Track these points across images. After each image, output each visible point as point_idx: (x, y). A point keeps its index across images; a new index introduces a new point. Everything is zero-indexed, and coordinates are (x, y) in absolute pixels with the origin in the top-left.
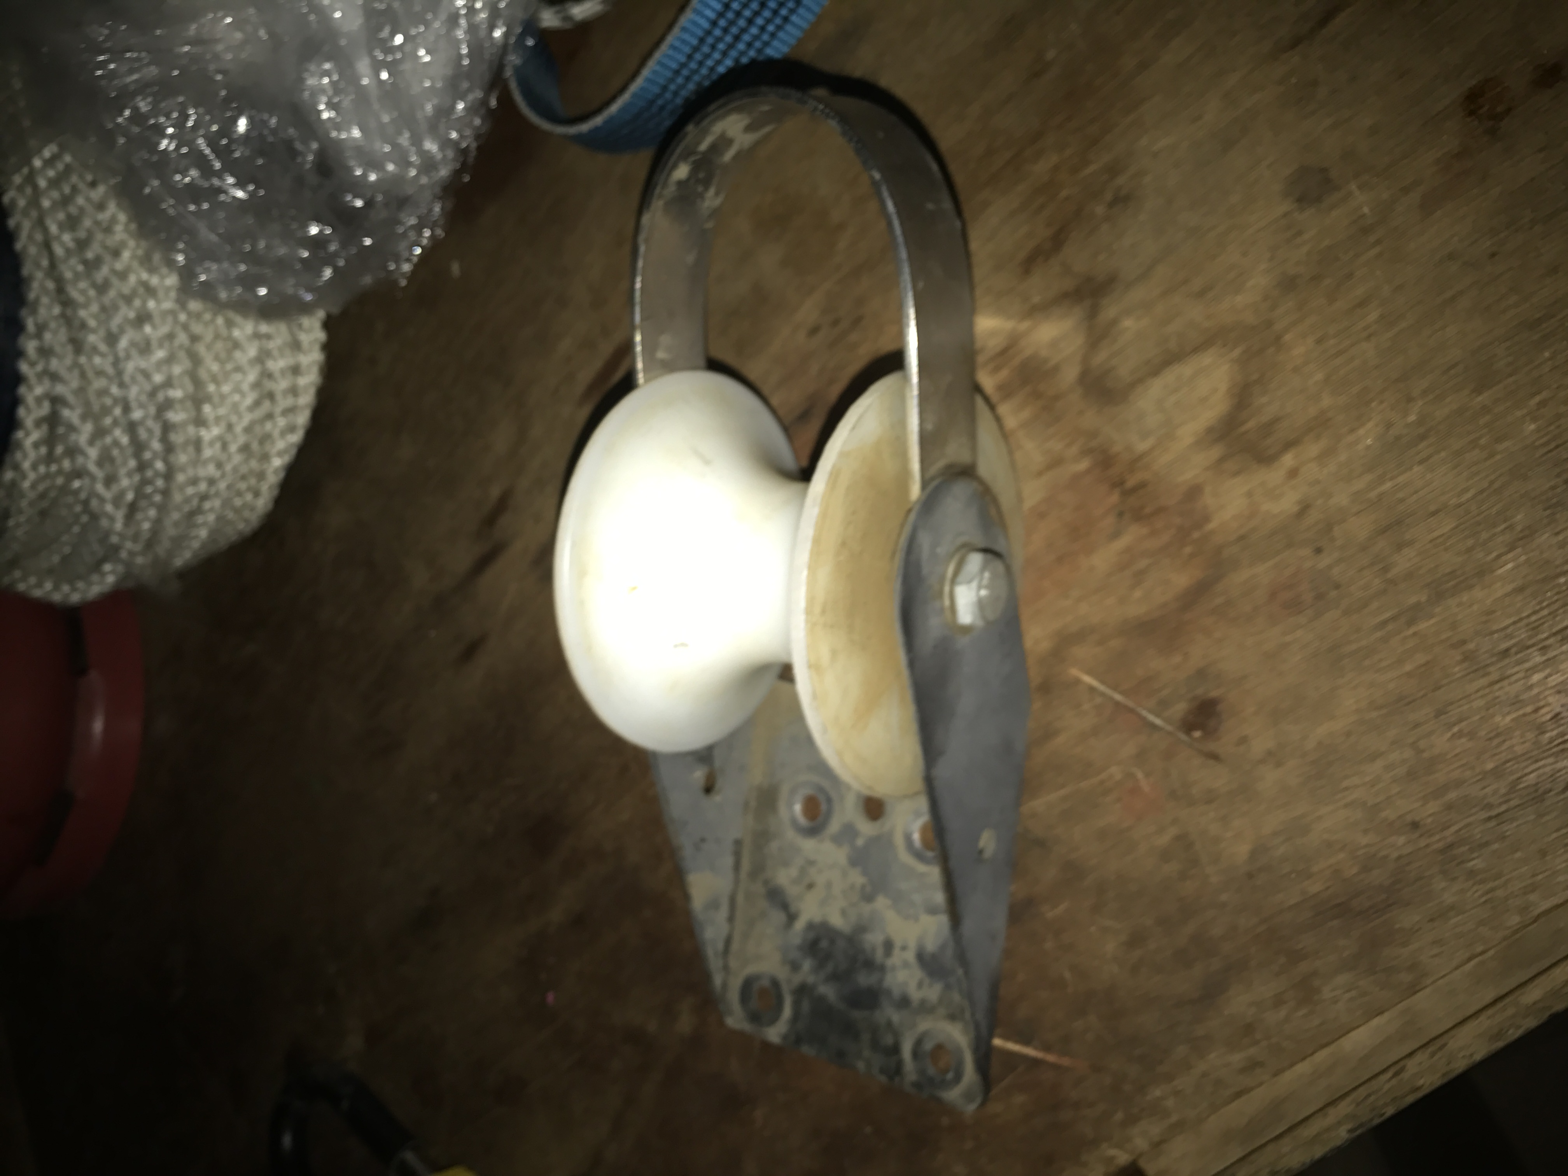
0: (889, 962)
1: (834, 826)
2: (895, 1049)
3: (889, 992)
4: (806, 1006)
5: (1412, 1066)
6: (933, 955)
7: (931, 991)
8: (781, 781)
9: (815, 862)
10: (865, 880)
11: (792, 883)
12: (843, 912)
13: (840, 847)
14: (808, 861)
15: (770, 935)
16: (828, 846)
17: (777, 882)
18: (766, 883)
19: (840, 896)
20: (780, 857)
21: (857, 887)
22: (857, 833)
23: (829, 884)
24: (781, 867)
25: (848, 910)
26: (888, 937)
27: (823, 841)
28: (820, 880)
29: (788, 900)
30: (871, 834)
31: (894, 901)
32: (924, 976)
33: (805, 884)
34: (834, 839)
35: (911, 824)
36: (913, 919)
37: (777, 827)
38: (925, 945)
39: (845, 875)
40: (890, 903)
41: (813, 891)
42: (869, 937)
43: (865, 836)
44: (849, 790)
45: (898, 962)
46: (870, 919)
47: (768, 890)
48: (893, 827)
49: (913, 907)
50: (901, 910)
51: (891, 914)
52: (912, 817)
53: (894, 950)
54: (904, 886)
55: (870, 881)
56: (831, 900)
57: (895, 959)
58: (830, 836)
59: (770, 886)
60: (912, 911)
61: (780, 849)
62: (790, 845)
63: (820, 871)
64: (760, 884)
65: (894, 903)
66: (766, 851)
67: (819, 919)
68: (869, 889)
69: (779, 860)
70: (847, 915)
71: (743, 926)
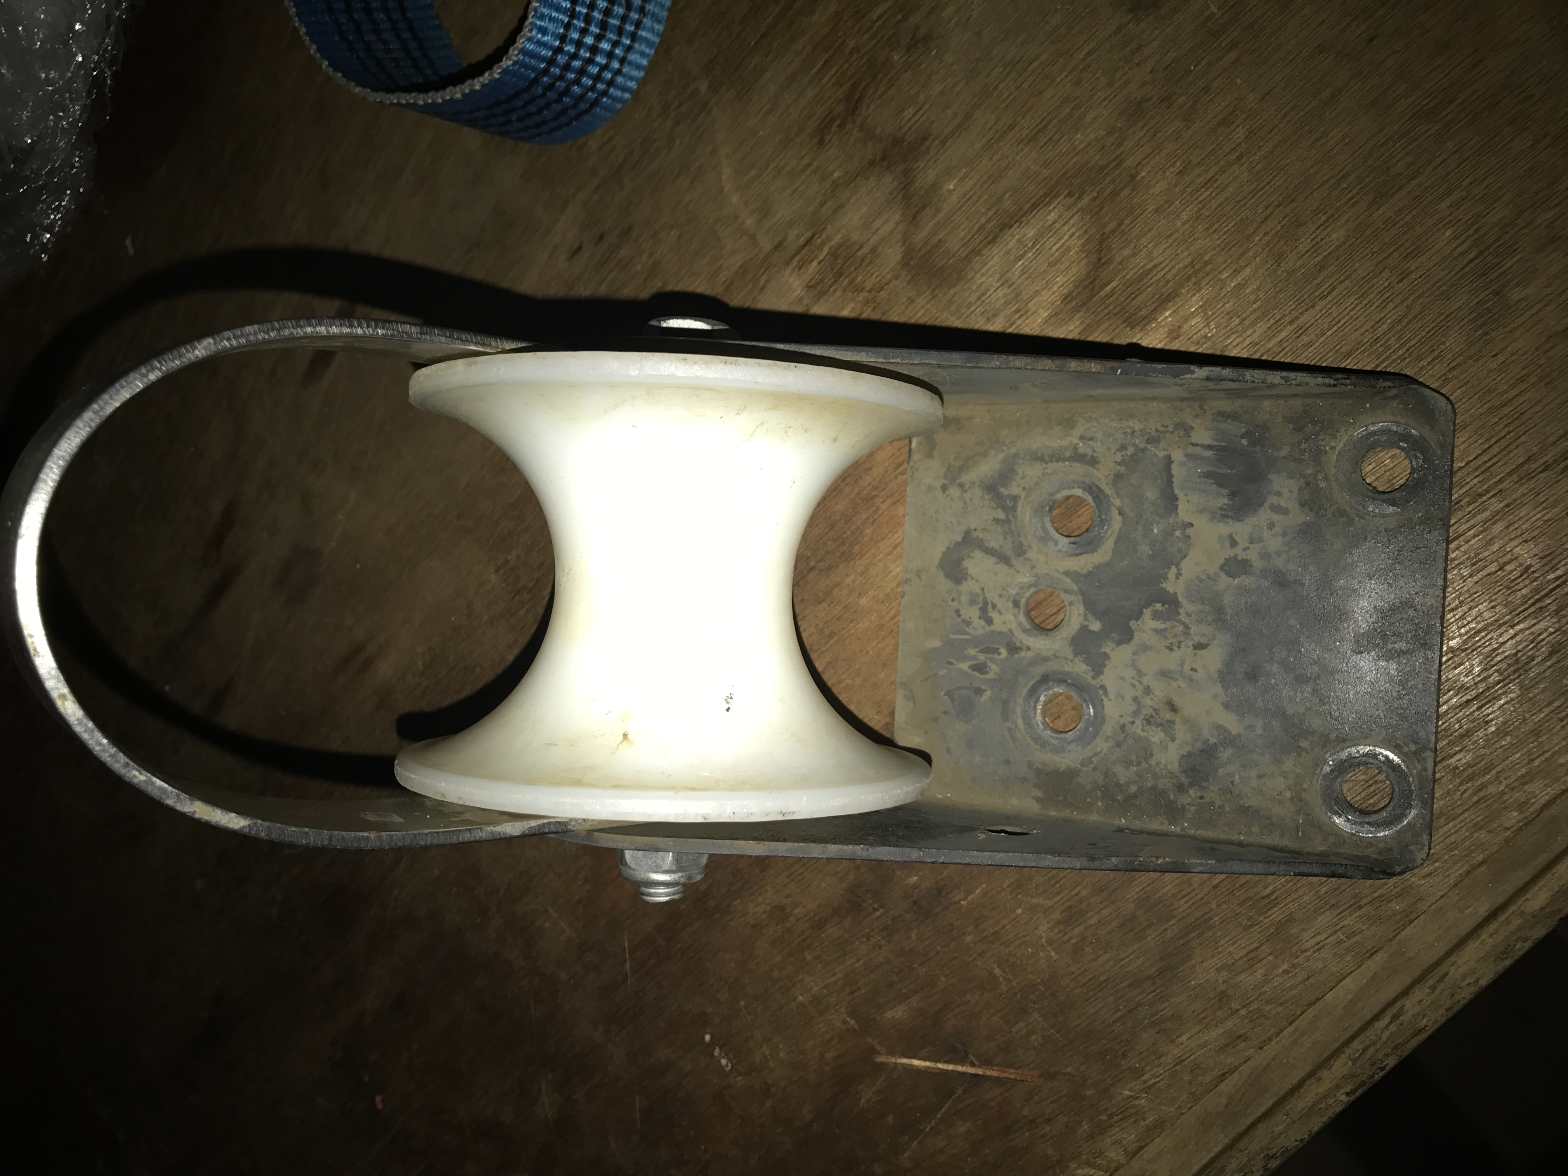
0: (1259, 565)
1: (1080, 669)
6: (1233, 494)
7: (1285, 491)
8: (1030, 765)
9: (1135, 699)
10: (1147, 613)
11: (1173, 739)
12: (1199, 646)
13: (1107, 657)
14: (1136, 713)
15: (1260, 777)
16: (1108, 678)
17: (1175, 767)
18: (1181, 788)
19: (1177, 654)
20: (1139, 764)
21: (1159, 625)
22: (1084, 630)
23: (1165, 674)
24: (1153, 762)
25: (1197, 639)
26: (1222, 568)
27: (1103, 687)
28: (1160, 689)
29: (1199, 745)
30: (1082, 609)
31: (1169, 564)
32: (1267, 504)
33: (1169, 716)
34: (1098, 670)
35: (1060, 547)
36: (1189, 531)
37: (1095, 769)
38: (1221, 509)
39: (1145, 648)
40: (1174, 569)
41: (1178, 702)
42: (1227, 599)
43: (1086, 619)
44: (1029, 649)
45: (1255, 549)
46: (1202, 600)
47: (1191, 785)
48: (1067, 574)
49: (1171, 534)
50: (1180, 551)
51: (1189, 568)
52: (1051, 544)
53: (1239, 558)
54: (1145, 550)
55: (1147, 606)
56: (1187, 668)
57: (1253, 555)
58: (1094, 678)
59: (1185, 781)
60: (1178, 533)
61: (1128, 764)
62: (1119, 745)
63: (1148, 690)
64: (1184, 800)
65: (1172, 563)
66: (1133, 789)
67: (1218, 689)
68: (1158, 606)
69: (1144, 765)
70: (1204, 641)
71: (1255, 829)
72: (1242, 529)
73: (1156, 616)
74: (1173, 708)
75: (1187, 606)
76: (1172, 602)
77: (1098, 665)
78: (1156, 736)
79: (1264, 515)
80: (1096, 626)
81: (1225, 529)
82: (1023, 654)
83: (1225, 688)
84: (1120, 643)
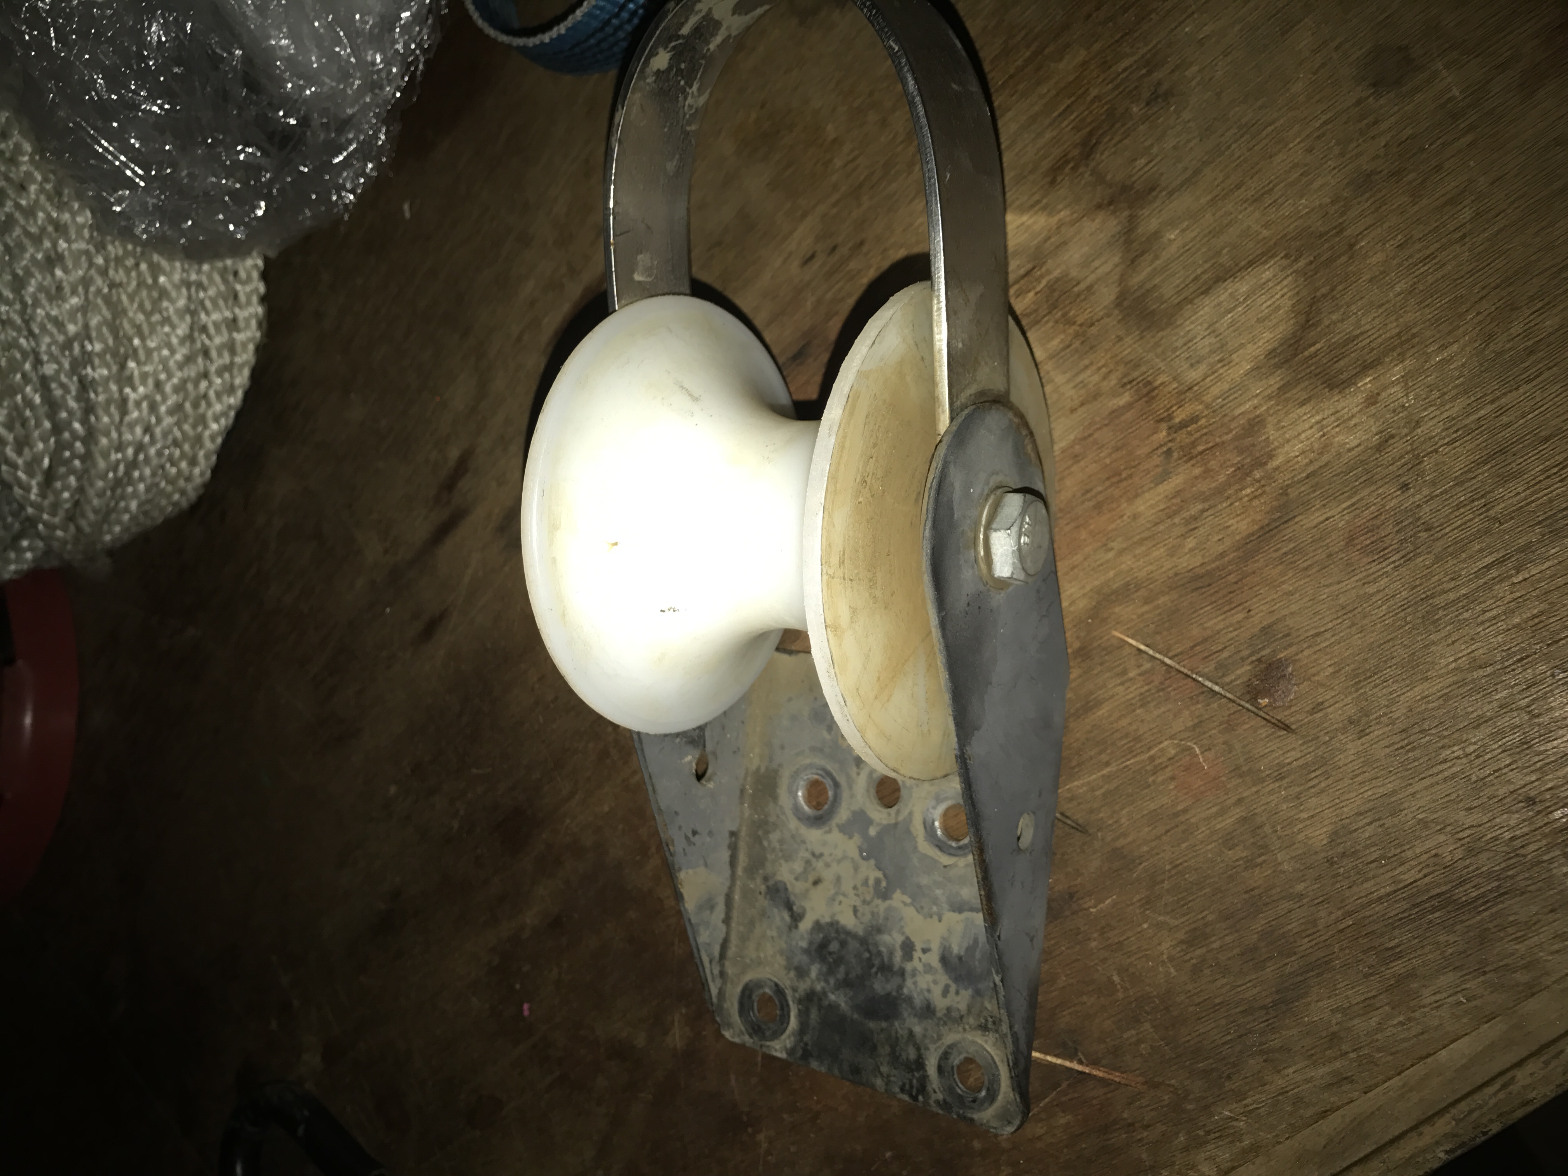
0: (909, 967)
1: (843, 814)
2: (919, 1064)
3: (909, 1000)
4: (814, 1015)
5: (1522, 1077)
6: (960, 958)
7: (958, 998)
8: (780, 765)
9: (821, 855)
10: (879, 874)
11: (796, 879)
12: (855, 911)
13: (851, 837)
14: (813, 854)
15: (772, 937)
16: (836, 836)
17: (778, 878)
18: (766, 879)
19: (852, 893)
20: (781, 850)
21: (871, 882)
22: (870, 822)
23: (838, 879)
24: (782, 862)
25: (860, 909)
26: (908, 938)
27: (830, 831)
28: (828, 875)
29: (792, 898)
30: (885, 822)
31: (914, 897)
32: (950, 982)
33: (811, 879)
34: (842, 829)
35: (931, 811)
36: (935, 918)
37: (778, 816)
38: (950, 947)
39: (856, 869)
40: (908, 900)
41: (820, 887)
42: (886, 938)
43: (878, 824)
44: (858, 774)
45: (920, 967)
46: (886, 919)
47: (768, 888)
48: (911, 814)
49: (936, 904)
50: (922, 908)
51: (910, 913)
52: (933, 803)
53: (914, 953)
54: (925, 880)
55: (885, 876)
56: (841, 898)
57: (916, 963)
58: (838, 826)
59: (771, 883)
60: (935, 909)
61: (781, 841)
62: (793, 836)
63: (827, 865)
64: (759, 880)
65: (914, 900)
66: (765, 843)
67: (827, 919)
68: (884, 884)
69: (780, 854)
70: (859, 914)
71: (741, 928)
72: (933, 959)
73: (878, 881)
74: (816, 883)
75: (882, 906)
76: (885, 895)
77: (845, 829)
78: (798, 866)
79: (944, 979)
80: (872, 832)
81: (935, 946)
82: (855, 769)
83: (827, 924)
84: (860, 849)
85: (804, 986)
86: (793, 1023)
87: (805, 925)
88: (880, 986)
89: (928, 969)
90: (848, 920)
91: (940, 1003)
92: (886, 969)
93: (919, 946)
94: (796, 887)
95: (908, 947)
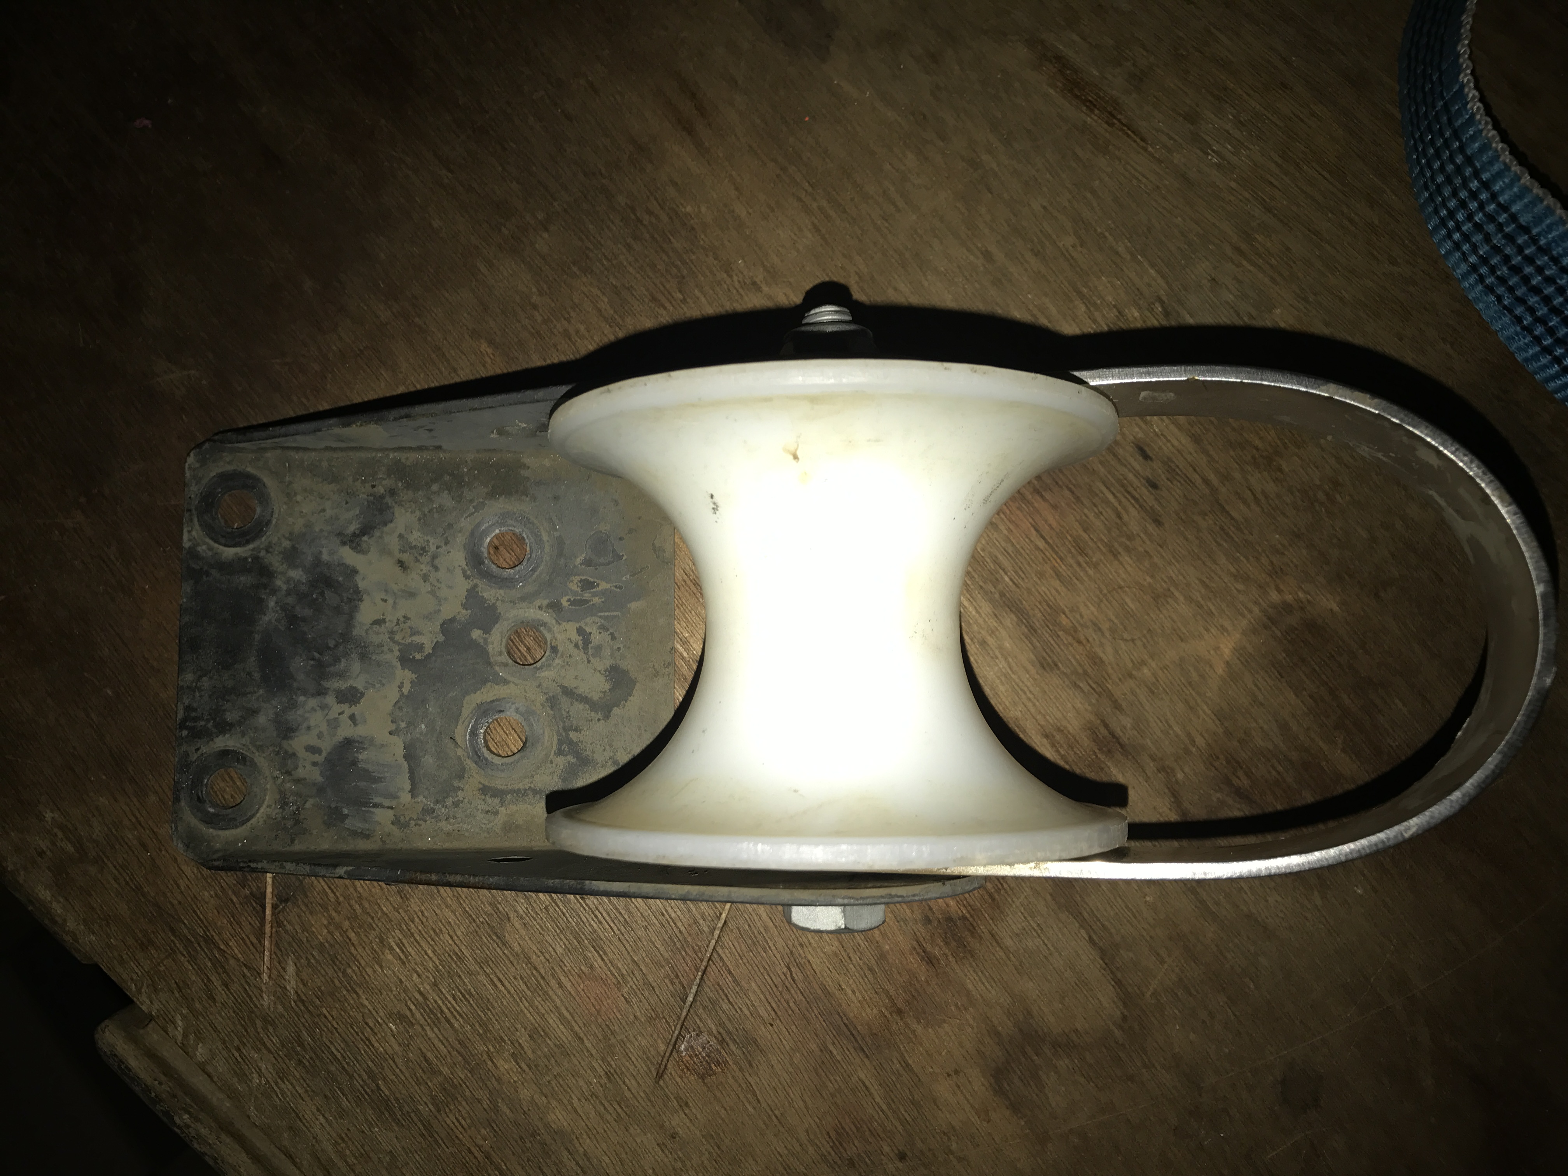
0: (330, 700)
1: (490, 593)
2: (223, 726)
3: (293, 705)
4: (245, 580)
6: (354, 763)
7: (309, 767)
8: (534, 499)
9: (436, 569)
10: (428, 650)
11: (401, 536)
12: (378, 622)
13: (465, 606)
14: (434, 557)
15: (324, 510)
16: (462, 586)
17: (398, 511)
18: (392, 492)
19: (400, 614)
20: (430, 511)
21: (417, 639)
22: (487, 630)
23: (412, 595)
24: (418, 513)
25: (383, 629)
26: (362, 694)
27: (467, 577)
28: (414, 580)
29: (377, 533)
30: (490, 648)
31: (409, 697)
32: (324, 754)
33: (405, 557)
34: (472, 593)
35: (513, 707)
36: (393, 727)
37: (471, 501)
38: (364, 749)
39: (428, 617)
40: (405, 691)
41: (398, 569)
42: (356, 666)
43: (485, 640)
44: (540, 608)
45: (333, 714)
46: (379, 664)
47: (382, 497)
48: (506, 682)
49: (409, 724)
50: (400, 708)
51: (392, 695)
52: (522, 709)
53: (347, 705)
54: (432, 708)
55: (428, 656)
56: (390, 601)
57: (336, 708)
58: (476, 586)
59: (389, 500)
60: (403, 725)
61: (441, 509)
62: (450, 526)
63: (425, 578)
64: (389, 483)
65: (407, 697)
66: (435, 487)
67: (361, 585)
68: (418, 656)
69: (426, 510)
70: (376, 628)
71: (325, 465)
72: (346, 731)
73: (420, 648)
74: (401, 564)
75: (392, 657)
76: (406, 660)
77: (473, 598)
78: (416, 537)
79: (326, 746)
80: (476, 634)
81: (360, 731)
82: (545, 602)
83: (357, 586)
84: (452, 620)
85: (275, 561)
86: (229, 552)
87: (348, 555)
88: (299, 665)
89: (334, 724)
90: (366, 613)
91: (298, 743)
92: (321, 671)
93: (356, 709)
94: (390, 536)
95: (351, 697)
